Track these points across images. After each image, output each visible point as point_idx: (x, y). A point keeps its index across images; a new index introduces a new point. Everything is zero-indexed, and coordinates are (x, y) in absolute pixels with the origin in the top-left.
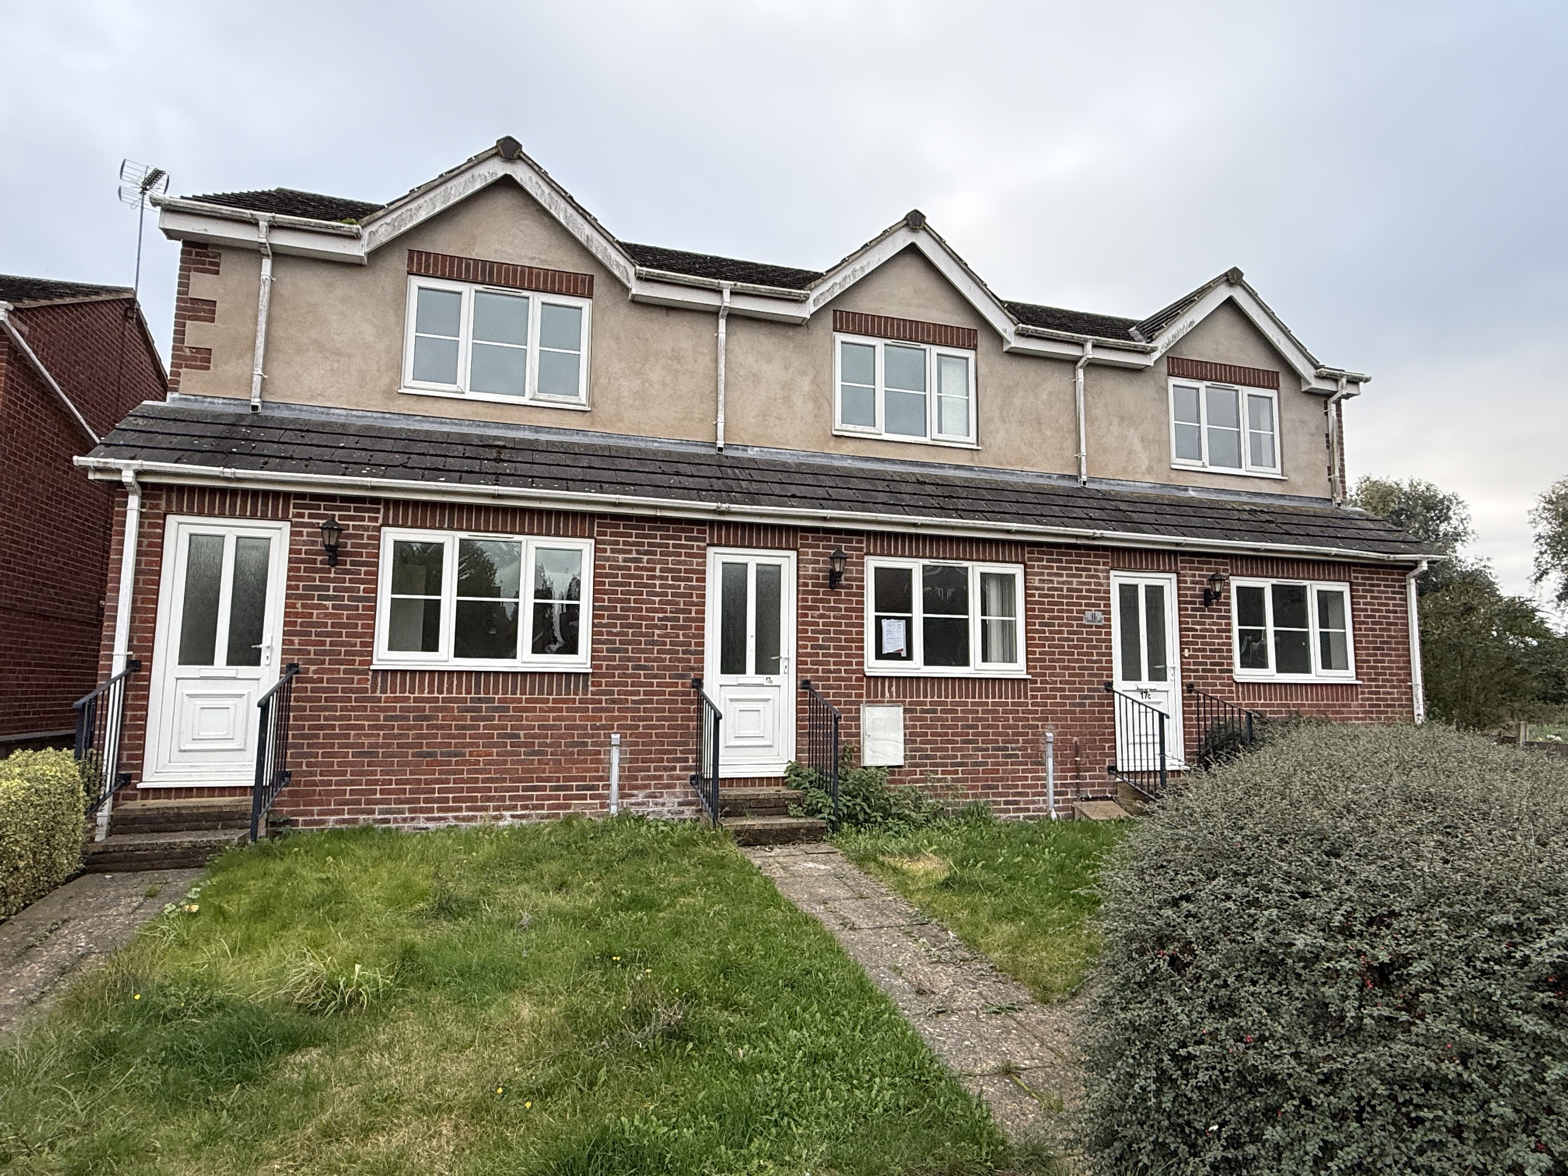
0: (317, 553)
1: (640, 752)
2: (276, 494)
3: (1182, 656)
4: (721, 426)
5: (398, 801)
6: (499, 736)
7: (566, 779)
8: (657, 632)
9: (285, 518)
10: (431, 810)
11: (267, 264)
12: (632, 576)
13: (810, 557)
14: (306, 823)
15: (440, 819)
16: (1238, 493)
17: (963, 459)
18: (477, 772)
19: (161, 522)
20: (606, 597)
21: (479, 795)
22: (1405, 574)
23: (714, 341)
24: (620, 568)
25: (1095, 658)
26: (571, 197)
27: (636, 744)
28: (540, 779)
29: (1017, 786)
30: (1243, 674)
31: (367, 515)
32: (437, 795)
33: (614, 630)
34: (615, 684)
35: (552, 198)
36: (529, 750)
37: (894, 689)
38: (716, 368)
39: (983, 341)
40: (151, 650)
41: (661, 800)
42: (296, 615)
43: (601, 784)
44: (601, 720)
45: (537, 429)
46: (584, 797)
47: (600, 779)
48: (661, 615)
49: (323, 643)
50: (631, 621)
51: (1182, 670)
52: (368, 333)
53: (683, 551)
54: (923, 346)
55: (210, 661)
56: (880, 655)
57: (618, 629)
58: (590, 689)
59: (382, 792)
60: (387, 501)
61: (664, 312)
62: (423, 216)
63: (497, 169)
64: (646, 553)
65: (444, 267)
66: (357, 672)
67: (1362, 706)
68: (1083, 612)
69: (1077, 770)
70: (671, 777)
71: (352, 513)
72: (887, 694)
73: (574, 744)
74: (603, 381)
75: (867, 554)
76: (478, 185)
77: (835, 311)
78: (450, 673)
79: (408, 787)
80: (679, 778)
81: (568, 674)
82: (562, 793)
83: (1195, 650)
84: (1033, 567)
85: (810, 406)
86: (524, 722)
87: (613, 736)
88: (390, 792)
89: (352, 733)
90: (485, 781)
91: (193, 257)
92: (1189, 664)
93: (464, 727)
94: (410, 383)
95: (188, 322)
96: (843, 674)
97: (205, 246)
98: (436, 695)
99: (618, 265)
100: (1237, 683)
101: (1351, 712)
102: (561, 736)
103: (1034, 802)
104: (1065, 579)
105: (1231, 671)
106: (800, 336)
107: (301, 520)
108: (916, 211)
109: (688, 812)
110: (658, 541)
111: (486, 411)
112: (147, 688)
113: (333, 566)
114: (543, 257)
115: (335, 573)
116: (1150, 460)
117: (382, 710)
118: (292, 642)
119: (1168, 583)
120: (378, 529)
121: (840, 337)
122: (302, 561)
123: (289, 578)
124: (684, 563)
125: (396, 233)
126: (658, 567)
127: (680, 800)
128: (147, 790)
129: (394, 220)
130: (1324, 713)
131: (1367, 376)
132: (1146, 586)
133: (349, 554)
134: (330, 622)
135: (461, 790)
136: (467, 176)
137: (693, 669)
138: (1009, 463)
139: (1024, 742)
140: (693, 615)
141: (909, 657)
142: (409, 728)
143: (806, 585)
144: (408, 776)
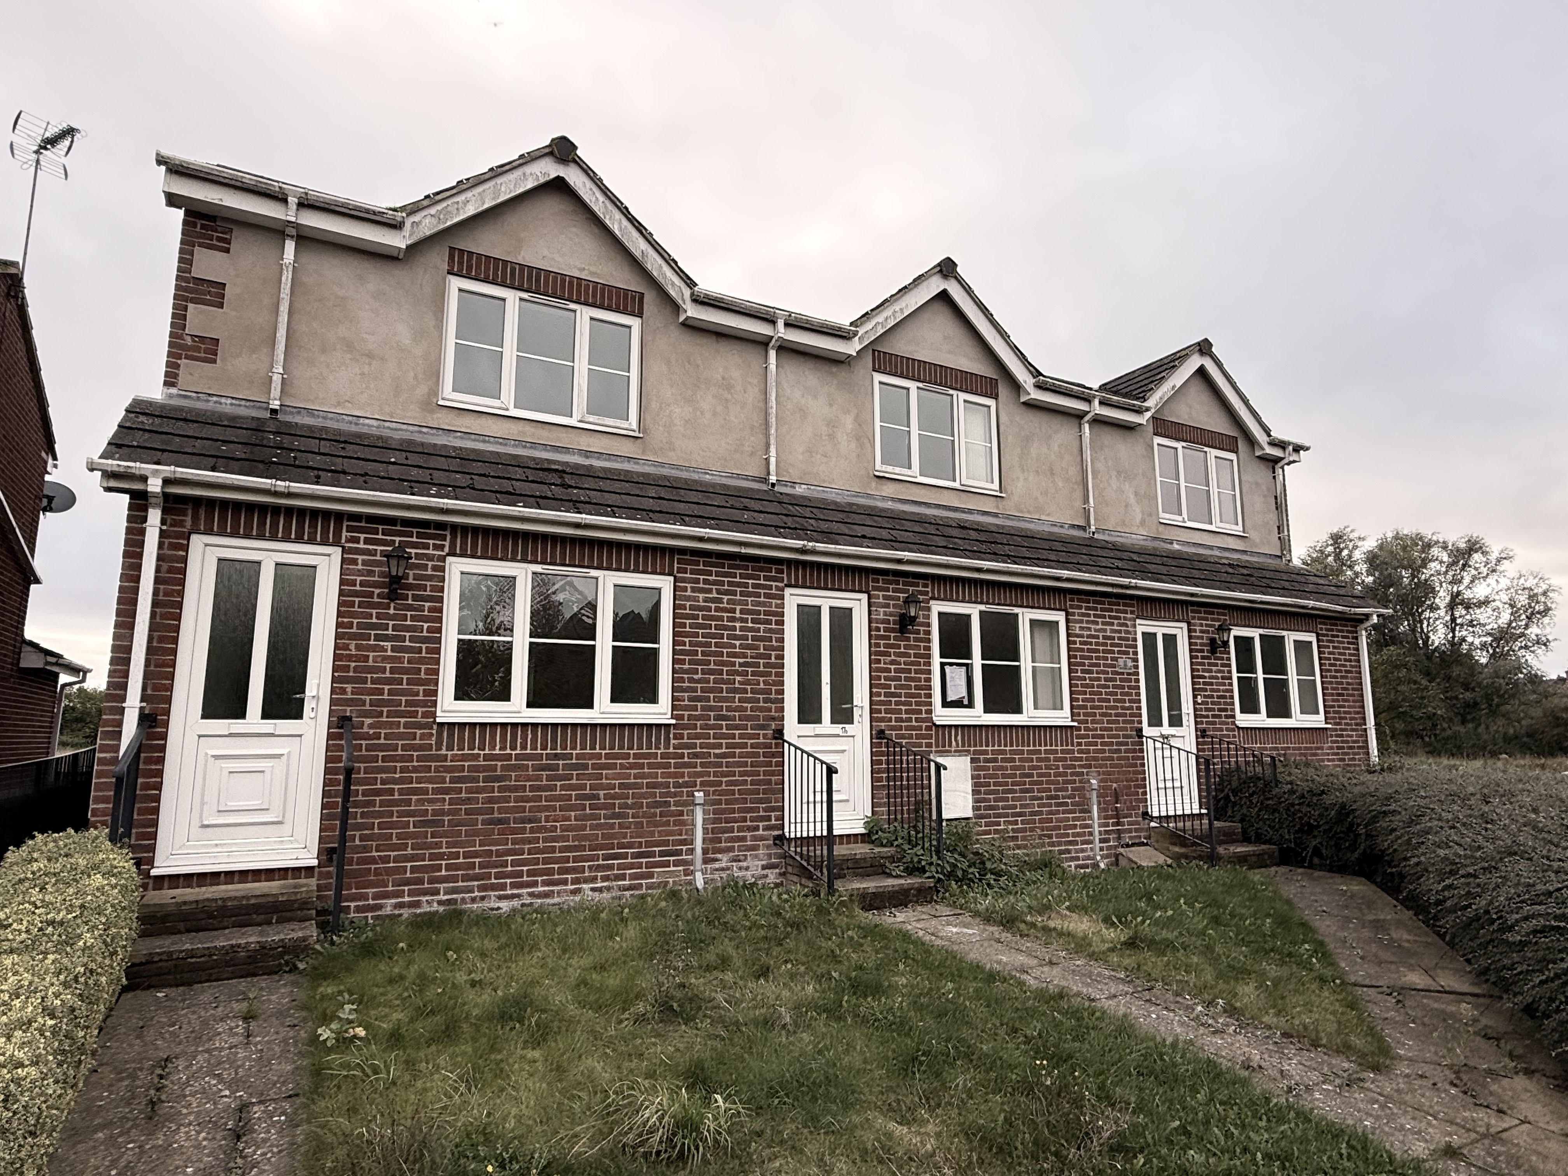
0: (375, 585)
1: (723, 811)
2: (327, 514)
3: (1195, 703)
4: (773, 460)
5: (465, 878)
6: (578, 797)
7: (649, 844)
8: (738, 678)
9: (336, 543)
10: (503, 887)
11: (290, 246)
12: (712, 618)
13: (881, 600)
14: (358, 909)
15: (513, 897)
16: (1211, 548)
17: (989, 506)
18: (554, 839)
19: (185, 542)
20: (687, 640)
21: (556, 866)
22: (1356, 627)
23: (762, 372)
24: (701, 609)
25: (1127, 705)
26: (626, 208)
27: (719, 802)
28: (621, 846)
29: (1068, 835)
30: (1244, 720)
31: (431, 542)
32: (510, 869)
33: (696, 677)
34: (697, 736)
35: (606, 207)
36: (609, 812)
37: (959, 738)
38: (766, 401)
39: (1003, 391)
40: (169, 700)
41: (745, 864)
42: (350, 658)
43: (684, 848)
44: (683, 777)
45: (587, 454)
46: (667, 864)
47: (684, 842)
48: (741, 660)
49: (381, 692)
50: (712, 666)
51: (1196, 716)
52: (404, 334)
53: (762, 591)
54: (951, 392)
55: (240, 713)
56: (946, 704)
57: (700, 676)
58: (672, 741)
59: (448, 867)
60: (454, 527)
61: (714, 337)
62: (471, 210)
63: (549, 170)
64: (727, 593)
65: (487, 269)
66: (420, 726)
67: (1331, 748)
68: (1116, 659)
69: (1117, 816)
70: (754, 838)
71: (414, 539)
72: (954, 743)
73: (657, 804)
74: (654, 405)
75: (932, 598)
76: (530, 184)
77: (874, 351)
78: (525, 725)
79: (477, 860)
80: (762, 838)
81: (650, 726)
82: (644, 860)
83: (1205, 696)
84: (1073, 614)
85: (853, 445)
86: (604, 781)
87: (696, 794)
88: (457, 867)
89: (414, 798)
90: (563, 849)
91: (198, 229)
92: (1201, 710)
93: (539, 788)
94: (449, 395)
95: (191, 306)
96: (914, 723)
97: (212, 218)
98: (508, 751)
99: (673, 284)
100: (1239, 728)
101: (1323, 754)
102: (643, 796)
103: (1083, 851)
104: (1100, 626)
105: (1233, 717)
106: (842, 373)
107: (355, 545)
108: (949, 259)
109: (772, 876)
110: (738, 580)
111: (533, 430)
112: (163, 749)
113: (392, 600)
114: (592, 269)
115: (395, 609)
116: (1143, 513)
117: (448, 769)
118: (343, 691)
119: (1180, 630)
120: (443, 559)
121: (878, 377)
122: (356, 594)
123: (339, 614)
124: (763, 604)
125: (442, 227)
126: (738, 608)
127: (764, 863)
128: (162, 878)
129: (439, 212)
130: (1305, 755)
131: (1307, 445)
132: (1164, 635)
133: (410, 587)
134: (388, 666)
135: (536, 862)
136: (518, 173)
137: (773, 719)
138: (1029, 512)
139: (1073, 789)
140: (773, 660)
141: (971, 705)
142: (479, 790)
143: (878, 629)
144: (478, 848)
